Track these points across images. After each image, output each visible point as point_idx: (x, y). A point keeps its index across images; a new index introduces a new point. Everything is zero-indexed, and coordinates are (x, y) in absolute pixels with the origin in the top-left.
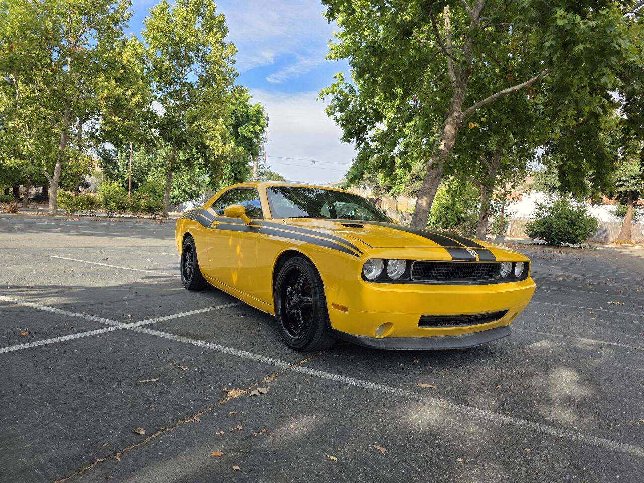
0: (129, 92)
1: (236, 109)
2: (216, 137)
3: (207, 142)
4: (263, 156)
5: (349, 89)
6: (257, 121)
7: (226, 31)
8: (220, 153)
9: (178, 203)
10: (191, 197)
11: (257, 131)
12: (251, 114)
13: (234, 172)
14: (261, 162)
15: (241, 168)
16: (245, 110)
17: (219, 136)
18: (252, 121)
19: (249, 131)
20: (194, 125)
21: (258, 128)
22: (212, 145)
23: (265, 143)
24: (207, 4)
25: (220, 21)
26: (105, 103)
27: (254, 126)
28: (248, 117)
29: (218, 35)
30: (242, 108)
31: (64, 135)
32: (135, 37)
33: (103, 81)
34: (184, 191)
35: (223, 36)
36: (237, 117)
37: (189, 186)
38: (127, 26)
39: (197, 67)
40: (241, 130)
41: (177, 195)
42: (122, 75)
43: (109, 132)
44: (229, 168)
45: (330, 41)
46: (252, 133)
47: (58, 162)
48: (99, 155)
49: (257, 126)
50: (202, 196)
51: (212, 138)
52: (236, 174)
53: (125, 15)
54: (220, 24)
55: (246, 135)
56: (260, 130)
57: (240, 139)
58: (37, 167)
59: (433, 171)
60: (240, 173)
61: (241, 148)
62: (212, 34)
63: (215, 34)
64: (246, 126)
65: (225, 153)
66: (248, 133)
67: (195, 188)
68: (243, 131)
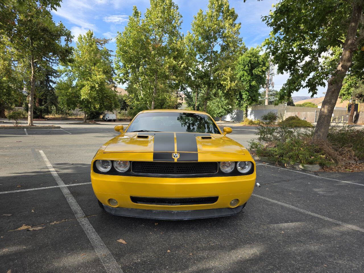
0: (180, 62)
1: (251, 60)
2: (227, 79)
3: (222, 83)
4: (272, 84)
5: (277, 39)
6: (264, 65)
7: (237, 16)
8: (228, 88)
9: (222, 116)
10: (229, 112)
11: (264, 70)
12: (260, 61)
13: (250, 96)
14: (271, 88)
15: (255, 93)
16: (256, 59)
17: (229, 78)
18: (261, 65)
19: (259, 71)
20: (215, 74)
21: (264, 68)
22: (225, 84)
23: (273, 76)
24: (224, 4)
25: (231, 12)
26: (168, 70)
27: (262, 67)
28: (258, 62)
29: (230, 20)
30: (255, 58)
31: (155, 88)
32: (189, 32)
33: (167, 59)
34: (225, 109)
35: (234, 20)
36: (251, 64)
37: (228, 107)
38: (181, 29)
39: (220, 41)
40: (254, 71)
41: (221, 112)
42: (177, 54)
43: (177, 84)
44: (248, 94)
45: (271, 11)
46: (261, 72)
47: (153, 101)
48: (185, 94)
49: (264, 67)
50: (235, 111)
51: (225, 80)
52: (251, 97)
53: (178, 23)
54: (233, 13)
55: (257, 74)
56: (266, 69)
57: (253, 77)
58: (145, 105)
59: (332, 86)
60: (254, 96)
61: (254, 81)
62: (227, 21)
63: (229, 20)
64: (257, 69)
65: (232, 87)
66: (258, 72)
67: (230, 107)
68: (256, 71)
